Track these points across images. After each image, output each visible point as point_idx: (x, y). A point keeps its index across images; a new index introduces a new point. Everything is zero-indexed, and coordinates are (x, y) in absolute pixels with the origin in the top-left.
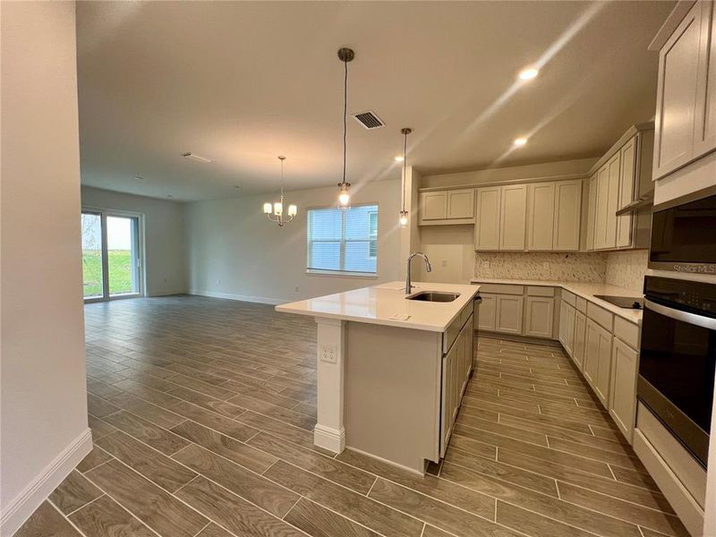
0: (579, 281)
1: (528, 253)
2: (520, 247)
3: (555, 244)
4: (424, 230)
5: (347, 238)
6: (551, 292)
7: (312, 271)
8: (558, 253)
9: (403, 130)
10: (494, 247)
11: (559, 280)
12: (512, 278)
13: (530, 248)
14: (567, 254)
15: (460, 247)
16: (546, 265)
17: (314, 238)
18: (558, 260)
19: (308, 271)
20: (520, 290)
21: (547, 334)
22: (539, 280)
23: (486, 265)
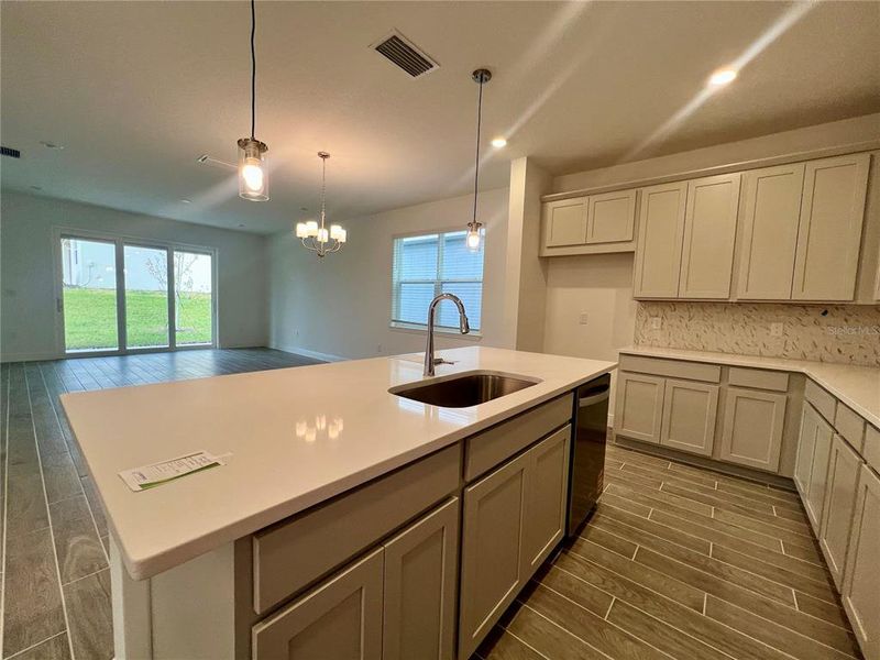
0: (850, 363)
1: (739, 304)
2: (721, 293)
3: (797, 287)
4: (549, 264)
5: (444, 278)
6: (781, 382)
7: (400, 325)
8: (805, 306)
9: (475, 73)
10: (670, 294)
11: (804, 358)
12: (704, 350)
13: (741, 295)
14: (825, 309)
15: (612, 292)
16: (776, 329)
17: (403, 279)
18: (805, 320)
19: (393, 324)
20: (714, 374)
21: (768, 462)
22: (761, 355)
23: (655, 323)
